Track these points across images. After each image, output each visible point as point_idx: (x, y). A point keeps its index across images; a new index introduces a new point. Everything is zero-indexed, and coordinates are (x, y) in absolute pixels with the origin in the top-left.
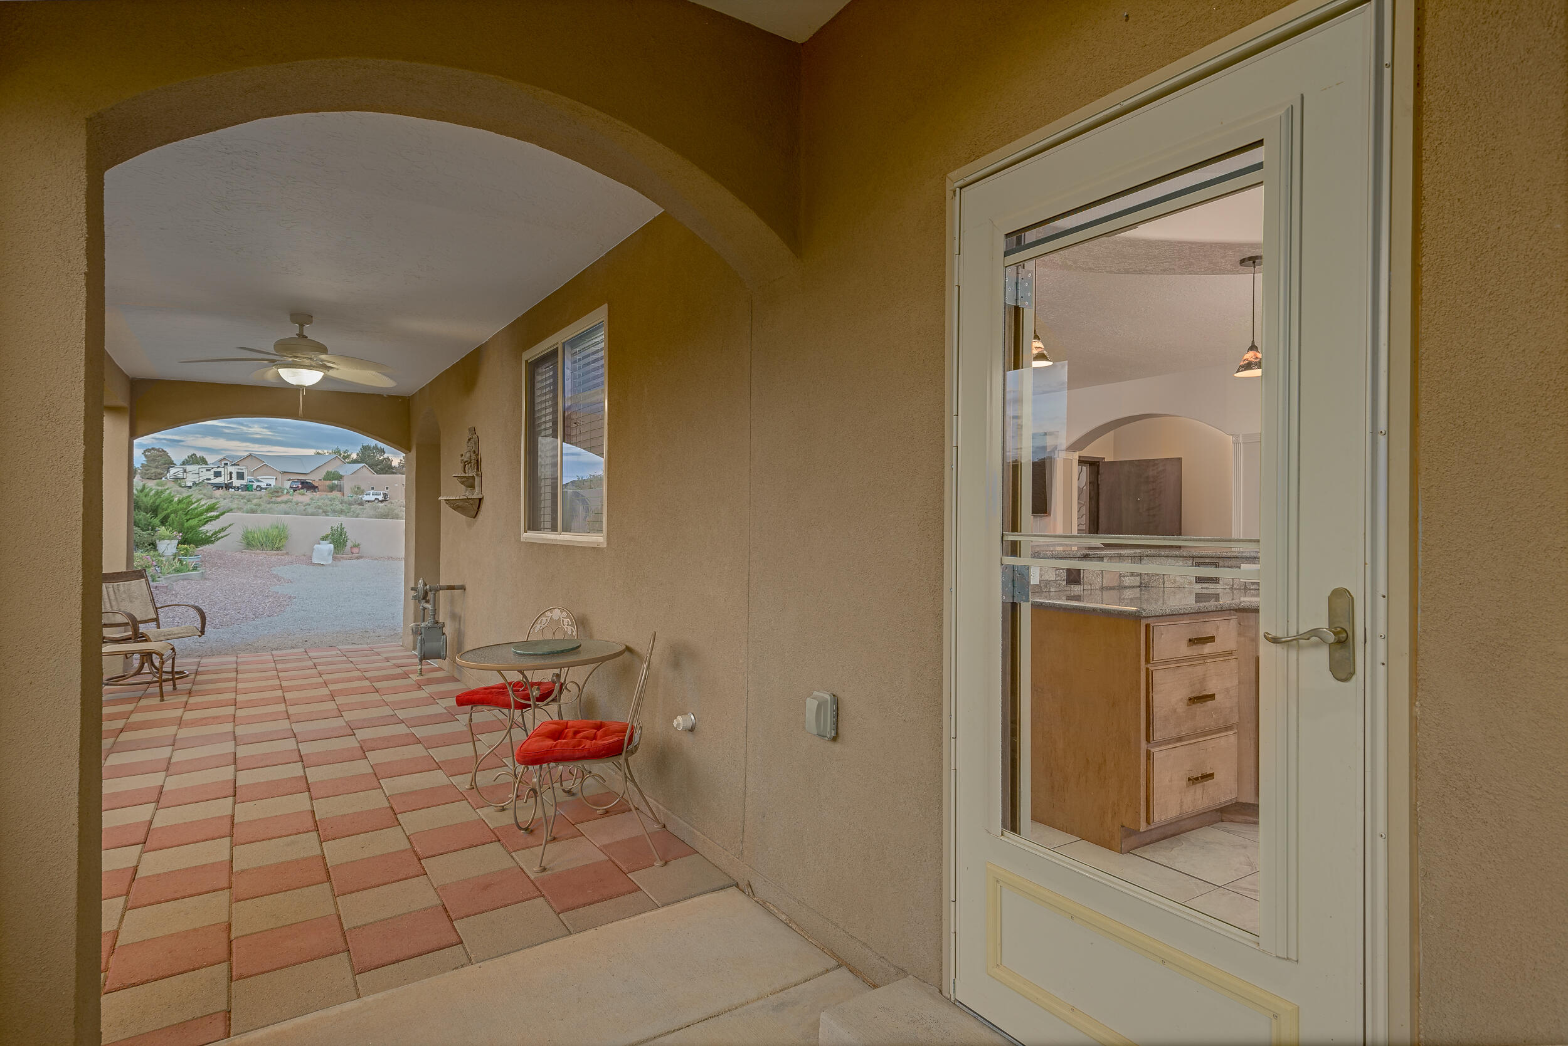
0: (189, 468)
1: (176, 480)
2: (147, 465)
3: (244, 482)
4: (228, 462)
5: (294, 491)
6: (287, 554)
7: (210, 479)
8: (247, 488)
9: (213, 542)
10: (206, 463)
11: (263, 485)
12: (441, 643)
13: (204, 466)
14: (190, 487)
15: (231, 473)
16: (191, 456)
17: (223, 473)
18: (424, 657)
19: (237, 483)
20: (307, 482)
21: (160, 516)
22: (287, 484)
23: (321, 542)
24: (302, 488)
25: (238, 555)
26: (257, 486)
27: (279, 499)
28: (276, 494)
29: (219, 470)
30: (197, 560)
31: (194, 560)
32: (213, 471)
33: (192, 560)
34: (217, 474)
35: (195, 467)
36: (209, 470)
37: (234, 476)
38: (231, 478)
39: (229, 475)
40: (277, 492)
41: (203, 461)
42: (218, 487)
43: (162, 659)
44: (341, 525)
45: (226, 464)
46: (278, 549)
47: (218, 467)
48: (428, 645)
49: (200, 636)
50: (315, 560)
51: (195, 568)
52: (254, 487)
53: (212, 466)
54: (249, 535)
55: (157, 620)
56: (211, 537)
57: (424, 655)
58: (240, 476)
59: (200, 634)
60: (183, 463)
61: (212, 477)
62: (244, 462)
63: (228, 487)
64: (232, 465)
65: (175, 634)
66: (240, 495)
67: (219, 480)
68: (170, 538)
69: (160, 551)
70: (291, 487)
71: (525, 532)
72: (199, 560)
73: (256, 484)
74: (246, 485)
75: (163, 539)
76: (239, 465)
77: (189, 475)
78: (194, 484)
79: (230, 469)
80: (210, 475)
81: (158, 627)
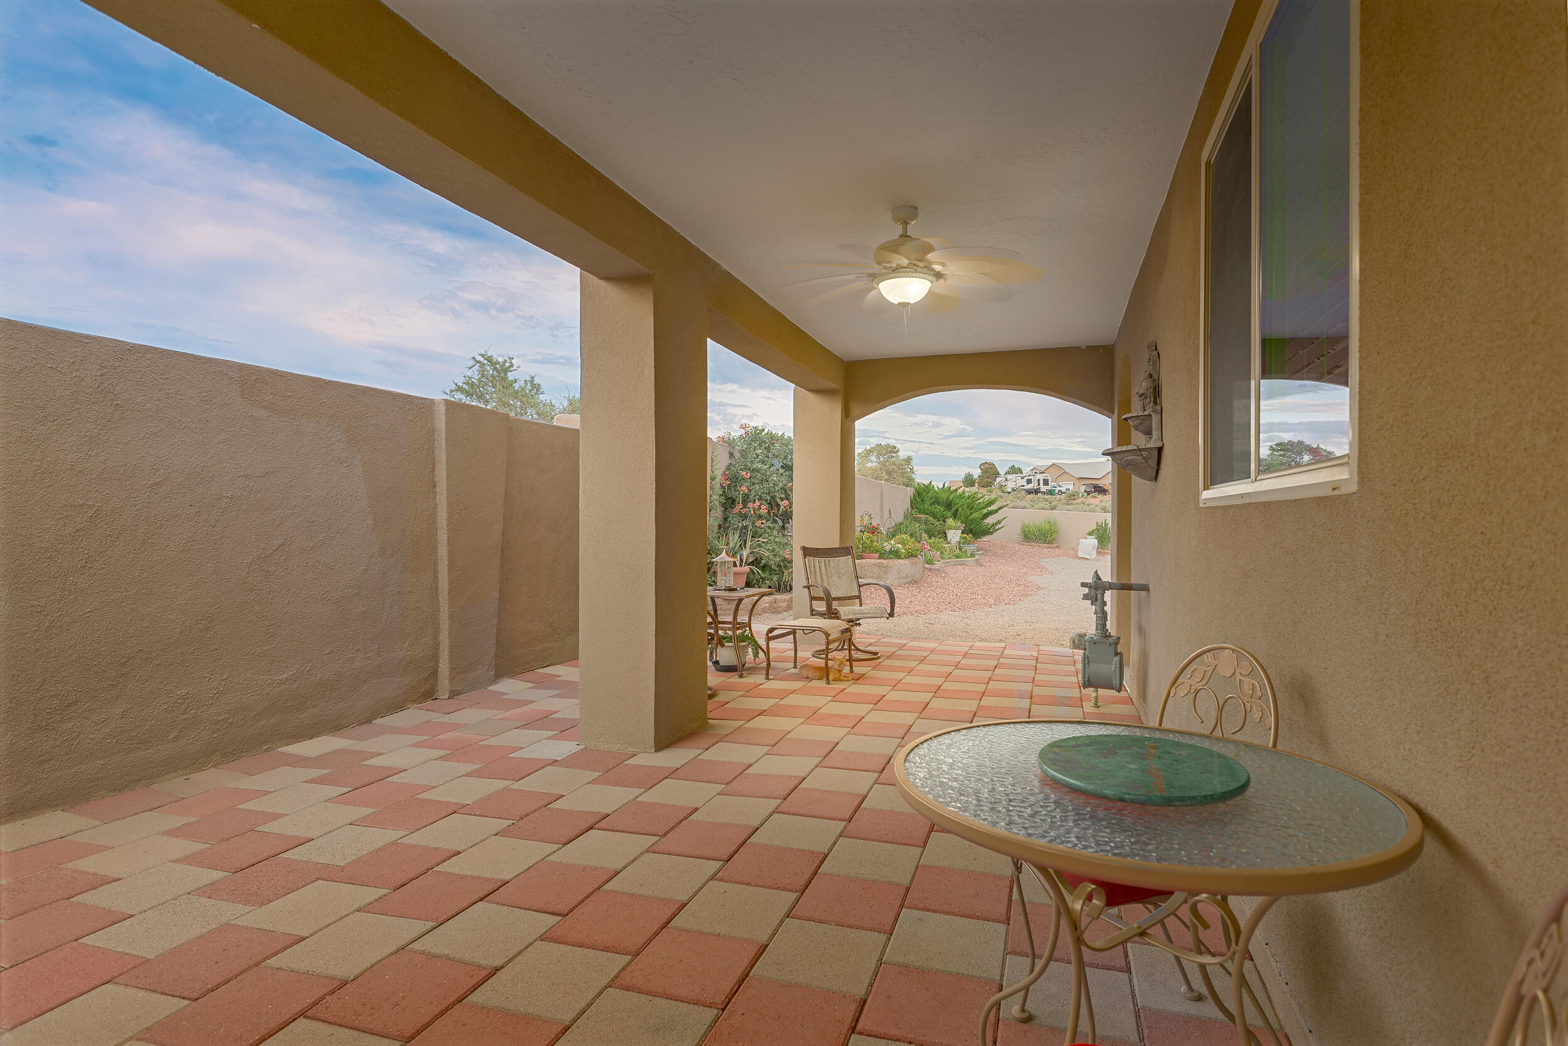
0: (1009, 477)
1: (1001, 486)
2: (982, 476)
3: (1048, 488)
5: (1088, 494)
6: (1058, 547)
7: (1023, 486)
8: (1050, 492)
9: (991, 533)
10: (1022, 473)
11: (1063, 489)
12: (1113, 667)
13: (1020, 475)
14: (1010, 493)
15: (1039, 480)
16: (1011, 467)
17: (1033, 480)
18: (1088, 683)
19: (1043, 488)
20: (1099, 486)
21: (953, 510)
22: (1083, 489)
23: (1088, 537)
24: (1094, 492)
25: (1017, 546)
26: (1059, 491)
27: (1074, 502)
28: (1073, 497)
29: (1030, 477)
30: (973, 548)
31: (971, 548)
32: (1025, 479)
33: (969, 548)
34: (1029, 482)
35: (1014, 476)
36: (1022, 478)
37: (1041, 482)
38: (1039, 485)
39: (1037, 482)
40: (1073, 496)
41: (1020, 471)
42: (1029, 492)
43: (827, 639)
44: (1105, 521)
45: (1036, 473)
46: (1049, 543)
47: (1030, 475)
48: (1094, 667)
49: (888, 618)
50: (1080, 554)
51: (972, 555)
52: (1057, 492)
53: (1026, 475)
54: (1027, 529)
55: (859, 597)
56: (990, 529)
57: (1089, 680)
58: (1046, 482)
59: (888, 616)
60: (1006, 474)
61: (1025, 484)
62: (1048, 471)
63: (1037, 491)
64: (1040, 473)
65: (864, 613)
66: (1044, 499)
67: (1030, 486)
68: (956, 528)
69: (949, 540)
70: (1085, 491)
71: (1206, 488)
72: (976, 548)
73: (1058, 489)
74: (1050, 490)
75: (951, 529)
76: (1045, 473)
77: (1009, 482)
78: (1013, 490)
79: (1039, 476)
80: (1024, 482)
81: (861, 605)
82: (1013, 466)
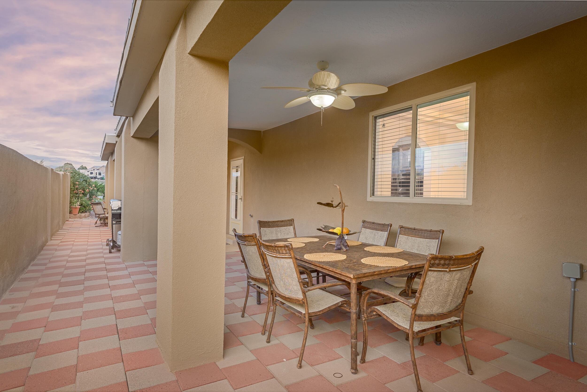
0: (81, 171)
3: (101, 176)
4: (95, 169)
13: (86, 170)
15: (96, 173)
16: (81, 166)
17: (93, 173)
19: (98, 176)
29: (92, 172)
34: (92, 173)
35: (83, 171)
36: (88, 172)
37: (98, 174)
38: (96, 175)
39: (96, 174)
41: (86, 168)
42: (91, 178)
45: (94, 169)
47: (91, 170)
53: (89, 170)
58: (100, 174)
61: (89, 174)
62: (101, 169)
63: (95, 178)
67: (92, 175)
68: (101, 195)
74: (102, 178)
76: (99, 170)
79: (96, 171)
80: (89, 173)
82: (82, 166)
